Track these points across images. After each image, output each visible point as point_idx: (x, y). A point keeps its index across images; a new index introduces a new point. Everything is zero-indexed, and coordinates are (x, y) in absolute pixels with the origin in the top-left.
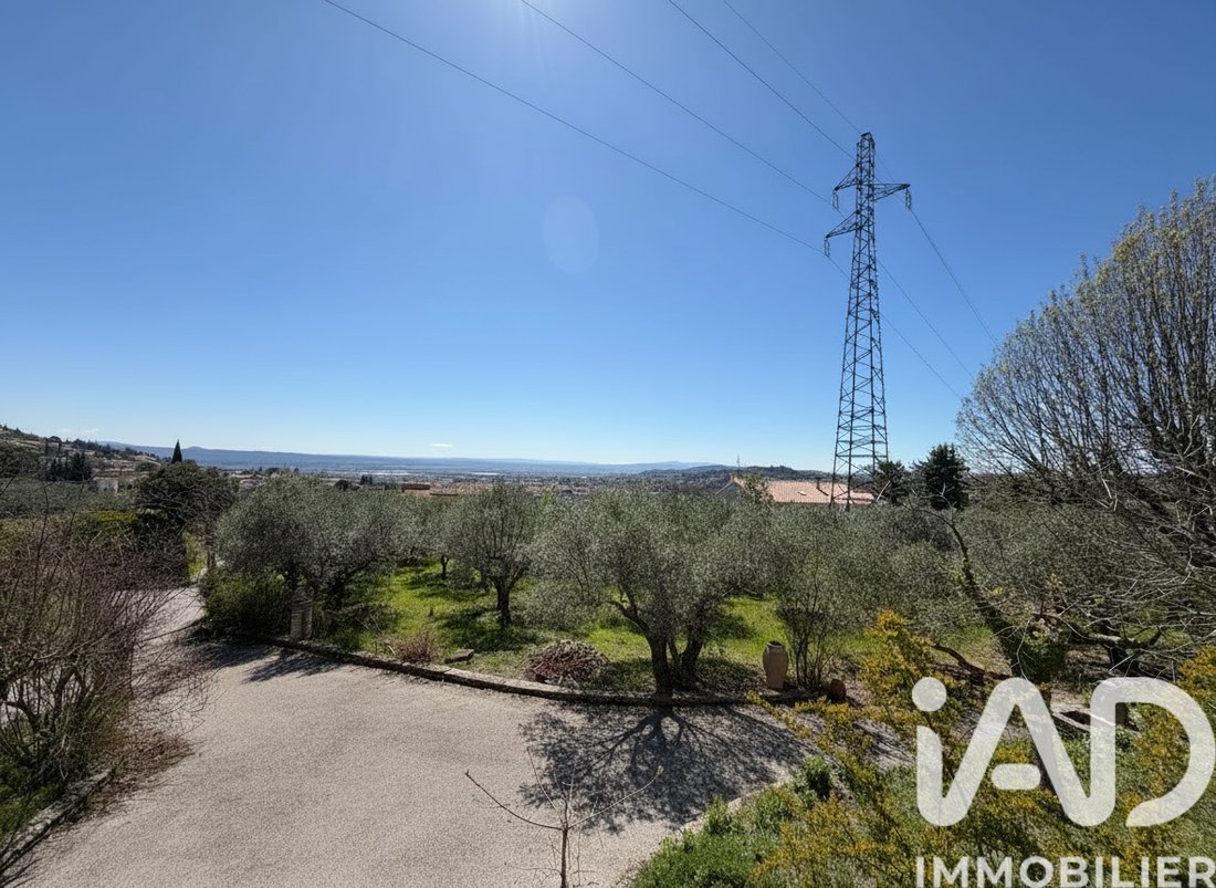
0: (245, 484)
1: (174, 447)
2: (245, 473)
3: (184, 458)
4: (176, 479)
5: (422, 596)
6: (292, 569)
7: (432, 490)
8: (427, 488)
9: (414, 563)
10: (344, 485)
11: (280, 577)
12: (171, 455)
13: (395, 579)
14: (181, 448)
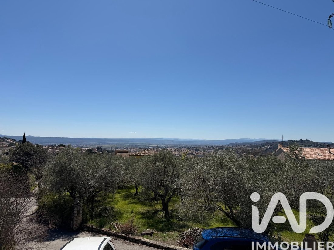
0: (50, 151)
1: (23, 136)
2: (49, 146)
3: (27, 140)
4: (26, 150)
5: (129, 203)
6: (72, 189)
7: (129, 153)
8: (126, 152)
9: (125, 188)
10: (90, 151)
11: (68, 193)
12: (22, 139)
13: (117, 196)
14: (25, 136)
